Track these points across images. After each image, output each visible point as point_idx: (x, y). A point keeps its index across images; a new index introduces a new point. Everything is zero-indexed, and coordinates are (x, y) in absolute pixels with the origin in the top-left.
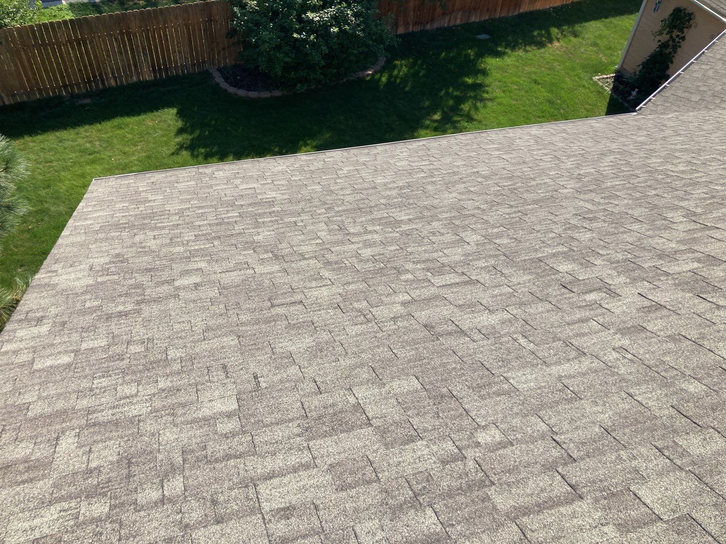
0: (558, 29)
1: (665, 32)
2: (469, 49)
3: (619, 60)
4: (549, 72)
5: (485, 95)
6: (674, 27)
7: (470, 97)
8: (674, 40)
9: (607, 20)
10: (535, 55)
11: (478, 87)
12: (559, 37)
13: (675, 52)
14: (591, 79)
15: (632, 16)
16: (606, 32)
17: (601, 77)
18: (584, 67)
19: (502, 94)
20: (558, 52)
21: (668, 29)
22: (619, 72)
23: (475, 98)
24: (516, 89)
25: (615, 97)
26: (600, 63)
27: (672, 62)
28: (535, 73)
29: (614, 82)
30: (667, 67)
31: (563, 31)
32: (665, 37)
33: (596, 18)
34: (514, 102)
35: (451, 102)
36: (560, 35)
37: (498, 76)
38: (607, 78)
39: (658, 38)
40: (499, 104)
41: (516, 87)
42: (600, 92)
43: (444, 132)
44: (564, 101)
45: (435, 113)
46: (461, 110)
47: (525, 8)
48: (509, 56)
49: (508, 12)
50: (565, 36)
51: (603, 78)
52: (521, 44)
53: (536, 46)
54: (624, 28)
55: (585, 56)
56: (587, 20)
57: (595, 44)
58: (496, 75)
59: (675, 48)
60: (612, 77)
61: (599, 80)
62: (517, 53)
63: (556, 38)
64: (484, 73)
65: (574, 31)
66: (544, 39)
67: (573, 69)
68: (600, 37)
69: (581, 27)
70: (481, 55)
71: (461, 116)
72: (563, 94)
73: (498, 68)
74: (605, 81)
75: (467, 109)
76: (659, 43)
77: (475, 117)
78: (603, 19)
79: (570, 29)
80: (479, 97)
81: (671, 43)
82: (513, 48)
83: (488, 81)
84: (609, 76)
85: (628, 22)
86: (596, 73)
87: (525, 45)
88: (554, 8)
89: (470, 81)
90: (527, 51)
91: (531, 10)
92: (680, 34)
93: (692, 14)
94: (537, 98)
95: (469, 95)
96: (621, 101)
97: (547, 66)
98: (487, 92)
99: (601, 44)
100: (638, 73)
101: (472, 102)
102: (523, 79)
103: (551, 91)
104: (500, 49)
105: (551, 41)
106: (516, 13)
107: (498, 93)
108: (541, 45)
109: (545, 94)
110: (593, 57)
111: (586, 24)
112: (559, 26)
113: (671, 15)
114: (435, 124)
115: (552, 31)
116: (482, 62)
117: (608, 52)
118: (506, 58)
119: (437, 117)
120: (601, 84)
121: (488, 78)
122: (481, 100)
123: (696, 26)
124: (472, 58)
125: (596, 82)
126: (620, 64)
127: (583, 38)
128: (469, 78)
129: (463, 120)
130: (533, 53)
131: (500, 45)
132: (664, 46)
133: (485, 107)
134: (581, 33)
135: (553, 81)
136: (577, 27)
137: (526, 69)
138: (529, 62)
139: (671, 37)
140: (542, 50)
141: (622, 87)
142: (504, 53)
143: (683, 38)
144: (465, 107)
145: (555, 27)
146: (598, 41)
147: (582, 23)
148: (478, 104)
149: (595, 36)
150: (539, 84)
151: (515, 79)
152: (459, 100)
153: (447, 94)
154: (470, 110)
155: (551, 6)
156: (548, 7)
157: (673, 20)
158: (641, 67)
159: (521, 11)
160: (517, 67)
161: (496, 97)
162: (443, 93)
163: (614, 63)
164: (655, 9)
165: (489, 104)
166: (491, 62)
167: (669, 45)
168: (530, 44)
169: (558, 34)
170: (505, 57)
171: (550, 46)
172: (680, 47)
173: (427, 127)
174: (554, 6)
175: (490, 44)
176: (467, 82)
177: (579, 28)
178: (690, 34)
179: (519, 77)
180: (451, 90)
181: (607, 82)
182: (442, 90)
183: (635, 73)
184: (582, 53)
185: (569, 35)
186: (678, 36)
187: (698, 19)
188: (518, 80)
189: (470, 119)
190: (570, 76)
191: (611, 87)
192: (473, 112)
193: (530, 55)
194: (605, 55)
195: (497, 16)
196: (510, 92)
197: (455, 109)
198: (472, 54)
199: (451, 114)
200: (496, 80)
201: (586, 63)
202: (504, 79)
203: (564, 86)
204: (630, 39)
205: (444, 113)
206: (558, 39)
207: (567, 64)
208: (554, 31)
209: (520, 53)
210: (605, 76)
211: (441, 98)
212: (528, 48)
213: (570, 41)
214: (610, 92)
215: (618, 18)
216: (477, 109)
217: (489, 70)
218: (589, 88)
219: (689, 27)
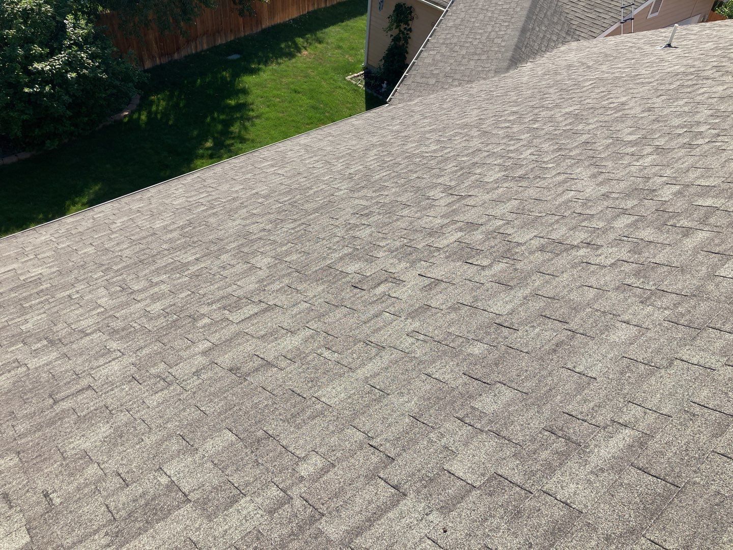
0: (302, 38)
1: (394, 27)
2: (223, 71)
3: (364, 58)
4: (305, 80)
5: (251, 113)
6: (400, 21)
7: (237, 118)
8: (403, 33)
9: (344, 24)
10: (288, 66)
11: (242, 107)
12: (305, 45)
13: (407, 43)
14: (345, 80)
15: (364, 17)
16: (346, 35)
17: (352, 76)
18: (335, 69)
19: (267, 109)
20: (308, 60)
21: (395, 24)
22: (367, 68)
23: (242, 118)
24: (279, 102)
25: (370, 92)
26: (348, 64)
27: (407, 53)
28: (293, 83)
29: (365, 79)
30: (405, 58)
31: (308, 40)
32: (395, 32)
33: (333, 24)
34: (281, 115)
35: (220, 127)
36: (306, 43)
37: (259, 92)
38: (358, 76)
39: (390, 33)
40: (267, 119)
41: (279, 100)
42: (356, 90)
43: (220, 158)
44: (326, 105)
45: (207, 141)
46: (232, 133)
47: (266, 24)
48: (264, 72)
49: (252, 30)
50: (310, 44)
51: (355, 77)
52: (272, 58)
53: (287, 57)
54: (360, 28)
55: (333, 59)
56: (326, 27)
57: (339, 47)
58: (256, 91)
59: (406, 39)
60: (362, 74)
61: (351, 79)
62: (271, 67)
63: (303, 47)
64: (245, 92)
65: (318, 38)
66: (292, 50)
67: (326, 73)
68: (341, 39)
69: (322, 33)
70: (236, 75)
71: (233, 138)
72: (323, 97)
73: (257, 85)
74: (356, 79)
75: (237, 130)
76: (392, 38)
77: (247, 136)
78: (339, 24)
79: (314, 37)
80: (245, 116)
81: (401, 35)
82: (266, 63)
83: (250, 99)
84: (359, 74)
85: (361, 23)
86: (347, 72)
87: (277, 58)
88: (293, 20)
89: (232, 102)
90: (279, 64)
91: (273, 24)
92: (406, 26)
93: (411, 7)
94: (301, 106)
95: (235, 116)
96: (375, 94)
97: (301, 75)
98: (253, 110)
99: (344, 46)
100: (382, 67)
101: (240, 122)
102: (283, 90)
103: (312, 98)
104: (253, 66)
105: (299, 51)
106: (259, 29)
107: (263, 109)
108: (291, 56)
109: (308, 101)
110: (341, 59)
111: (327, 30)
112: (302, 36)
113: (394, 11)
114: (210, 152)
115: (297, 41)
116: (239, 82)
117: (353, 52)
118: (262, 73)
119: (209, 144)
120: (354, 82)
121: (250, 96)
122: (249, 119)
123: (417, 18)
124: (228, 79)
125: (349, 83)
126: (366, 62)
127: (327, 43)
128: (231, 99)
129: (236, 142)
130: (285, 65)
131: (253, 62)
132: (396, 39)
133: (253, 125)
134: (324, 38)
135: (312, 87)
136: (319, 34)
137: (284, 80)
138: (285, 73)
139: (400, 31)
140: (294, 60)
141: (372, 82)
142: (259, 69)
143: (410, 30)
144: (235, 128)
145: (299, 37)
146: (341, 44)
147: (322, 30)
148: (247, 124)
149: (337, 40)
150: (299, 93)
151: (275, 92)
152: (227, 124)
153: (213, 119)
154: (240, 131)
155: (290, 18)
156: (287, 19)
157: (397, 15)
158: (383, 61)
159: (264, 27)
160: (275, 80)
161: (263, 113)
162: (208, 120)
163: (360, 62)
164: (380, 8)
165: (257, 121)
166: (248, 81)
167: (400, 38)
168: (281, 57)
169: (303, 42)
170: (260, 73)
171: (299, 55)
172: (410, 38)
173: (202, 157)
174: (293, 17)
175: (243, 63)
176: (230, 104)
177: (321, 35)
178: (414, 25)
179: (279, 89)
180: (216, 115)
181: (359, 80)
182: (206, 117)
183: (380, 68)
184: (330, 57)
185: (314, 42)
186: (405, 29)
187: (418, 11)
188: (279, 92)
189: (243, 140)
190: (325, 80)
191: (364, 83)
192: (243, 132)
193: (282, 66)
194: (351, 56)
195: (242, 35)
196: (274, 105)
197: (226, 133)
198: (227, 75)
199: (223, 138)
200: (257, 97)
201: (336, 65)
202: (265, 95)
203: (323, 90)
204: (367, 38)
205: (214, 139)
206: (305, 48)
207: (320, 69)
208: (300, 40)
209: (274, 66)
210: (356, 75)
211: (209, 125)
212: (280, 61)
213: (316, 47)
214: (364, 89)
215: (352, 21)
216: (246, 128)
217: (248, 88)
218: (345, 88)
219: (412, 19)
